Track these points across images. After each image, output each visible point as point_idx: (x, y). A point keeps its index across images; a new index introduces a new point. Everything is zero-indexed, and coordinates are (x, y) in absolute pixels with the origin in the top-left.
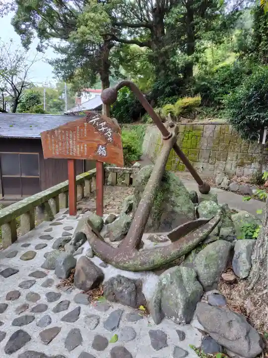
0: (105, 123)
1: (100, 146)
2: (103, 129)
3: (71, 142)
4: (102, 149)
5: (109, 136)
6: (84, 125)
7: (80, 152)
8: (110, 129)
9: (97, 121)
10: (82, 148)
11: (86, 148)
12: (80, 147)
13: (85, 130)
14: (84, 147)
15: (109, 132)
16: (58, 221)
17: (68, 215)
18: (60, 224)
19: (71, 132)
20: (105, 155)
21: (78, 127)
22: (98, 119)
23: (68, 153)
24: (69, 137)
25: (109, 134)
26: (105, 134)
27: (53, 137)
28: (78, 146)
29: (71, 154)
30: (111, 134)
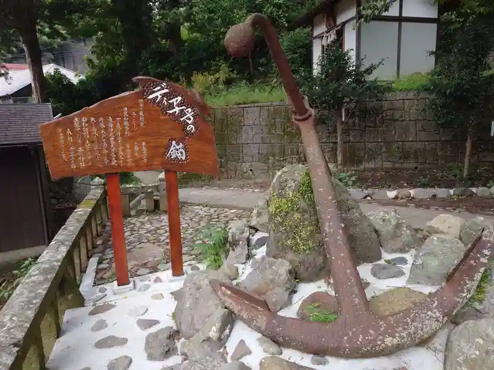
0: (179, 98)
1: (174, 143)
2: (177, 109)
3: (112, 140)
4: (178, 147)
5: (189, 122)
6: (138, 104)
7: (133, 156)
8: (190, 110)
9: (164, 95)
10: (136, 148)
11: (144, 149)
12: (132, 148)
13: (141, 113)
14: (140, 146)
15: (189, 115)
19: (110, 119)
20: (184, 158)
21: (125, 109)
22: (166, 91)
23: (107, 161)
24: (106, 129)
25: (190, 119)
26: (181, 119)
27: (69, 132)
28: (128, 146)
29: (113, 163)
30: (192, 118)
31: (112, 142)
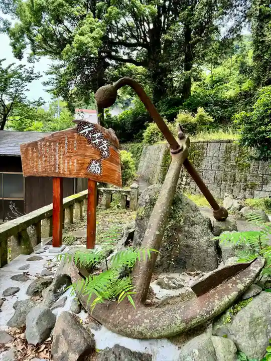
0: (99, 134)
1: (94, 162)
2: (97, 141)
3: (57, 156)
4: (96, 165)
5: (105, 149)
6: (74, 136)
7: (68, 168)
8: (105, 141)
9: (90, 132)
10: (71, 163)
11: (75, 164)
12: (68, 163)
13: (75, 142)
14: (73, 162)
15: (105, 145)
16: (38, 255)
17: (51, 247)
18: (40, 258)
19: (57, 144)
20: (99, 172)
21: (67, 138)
22: (91, 129)
23: (53, 169)
24: (55, 150)
25: (105, 148)
26: (100, 147)
27: (35, 150)
28: (66, 161)
29: (57, 171)
30: (106, 147)
31: (57, 158)
